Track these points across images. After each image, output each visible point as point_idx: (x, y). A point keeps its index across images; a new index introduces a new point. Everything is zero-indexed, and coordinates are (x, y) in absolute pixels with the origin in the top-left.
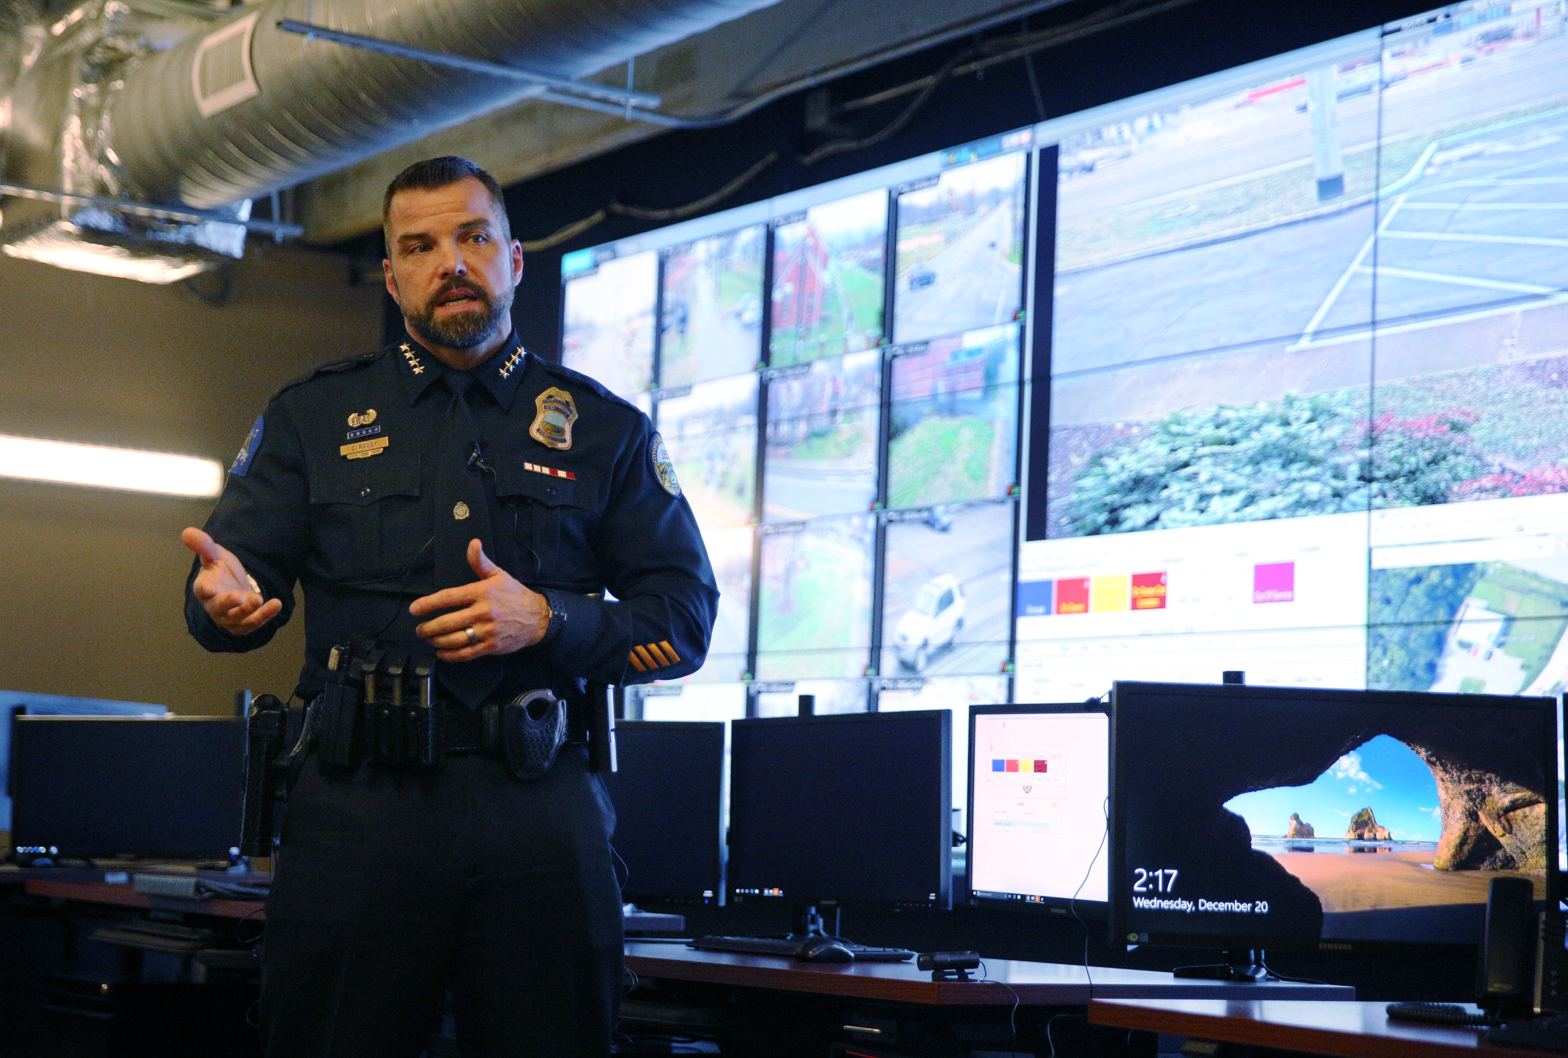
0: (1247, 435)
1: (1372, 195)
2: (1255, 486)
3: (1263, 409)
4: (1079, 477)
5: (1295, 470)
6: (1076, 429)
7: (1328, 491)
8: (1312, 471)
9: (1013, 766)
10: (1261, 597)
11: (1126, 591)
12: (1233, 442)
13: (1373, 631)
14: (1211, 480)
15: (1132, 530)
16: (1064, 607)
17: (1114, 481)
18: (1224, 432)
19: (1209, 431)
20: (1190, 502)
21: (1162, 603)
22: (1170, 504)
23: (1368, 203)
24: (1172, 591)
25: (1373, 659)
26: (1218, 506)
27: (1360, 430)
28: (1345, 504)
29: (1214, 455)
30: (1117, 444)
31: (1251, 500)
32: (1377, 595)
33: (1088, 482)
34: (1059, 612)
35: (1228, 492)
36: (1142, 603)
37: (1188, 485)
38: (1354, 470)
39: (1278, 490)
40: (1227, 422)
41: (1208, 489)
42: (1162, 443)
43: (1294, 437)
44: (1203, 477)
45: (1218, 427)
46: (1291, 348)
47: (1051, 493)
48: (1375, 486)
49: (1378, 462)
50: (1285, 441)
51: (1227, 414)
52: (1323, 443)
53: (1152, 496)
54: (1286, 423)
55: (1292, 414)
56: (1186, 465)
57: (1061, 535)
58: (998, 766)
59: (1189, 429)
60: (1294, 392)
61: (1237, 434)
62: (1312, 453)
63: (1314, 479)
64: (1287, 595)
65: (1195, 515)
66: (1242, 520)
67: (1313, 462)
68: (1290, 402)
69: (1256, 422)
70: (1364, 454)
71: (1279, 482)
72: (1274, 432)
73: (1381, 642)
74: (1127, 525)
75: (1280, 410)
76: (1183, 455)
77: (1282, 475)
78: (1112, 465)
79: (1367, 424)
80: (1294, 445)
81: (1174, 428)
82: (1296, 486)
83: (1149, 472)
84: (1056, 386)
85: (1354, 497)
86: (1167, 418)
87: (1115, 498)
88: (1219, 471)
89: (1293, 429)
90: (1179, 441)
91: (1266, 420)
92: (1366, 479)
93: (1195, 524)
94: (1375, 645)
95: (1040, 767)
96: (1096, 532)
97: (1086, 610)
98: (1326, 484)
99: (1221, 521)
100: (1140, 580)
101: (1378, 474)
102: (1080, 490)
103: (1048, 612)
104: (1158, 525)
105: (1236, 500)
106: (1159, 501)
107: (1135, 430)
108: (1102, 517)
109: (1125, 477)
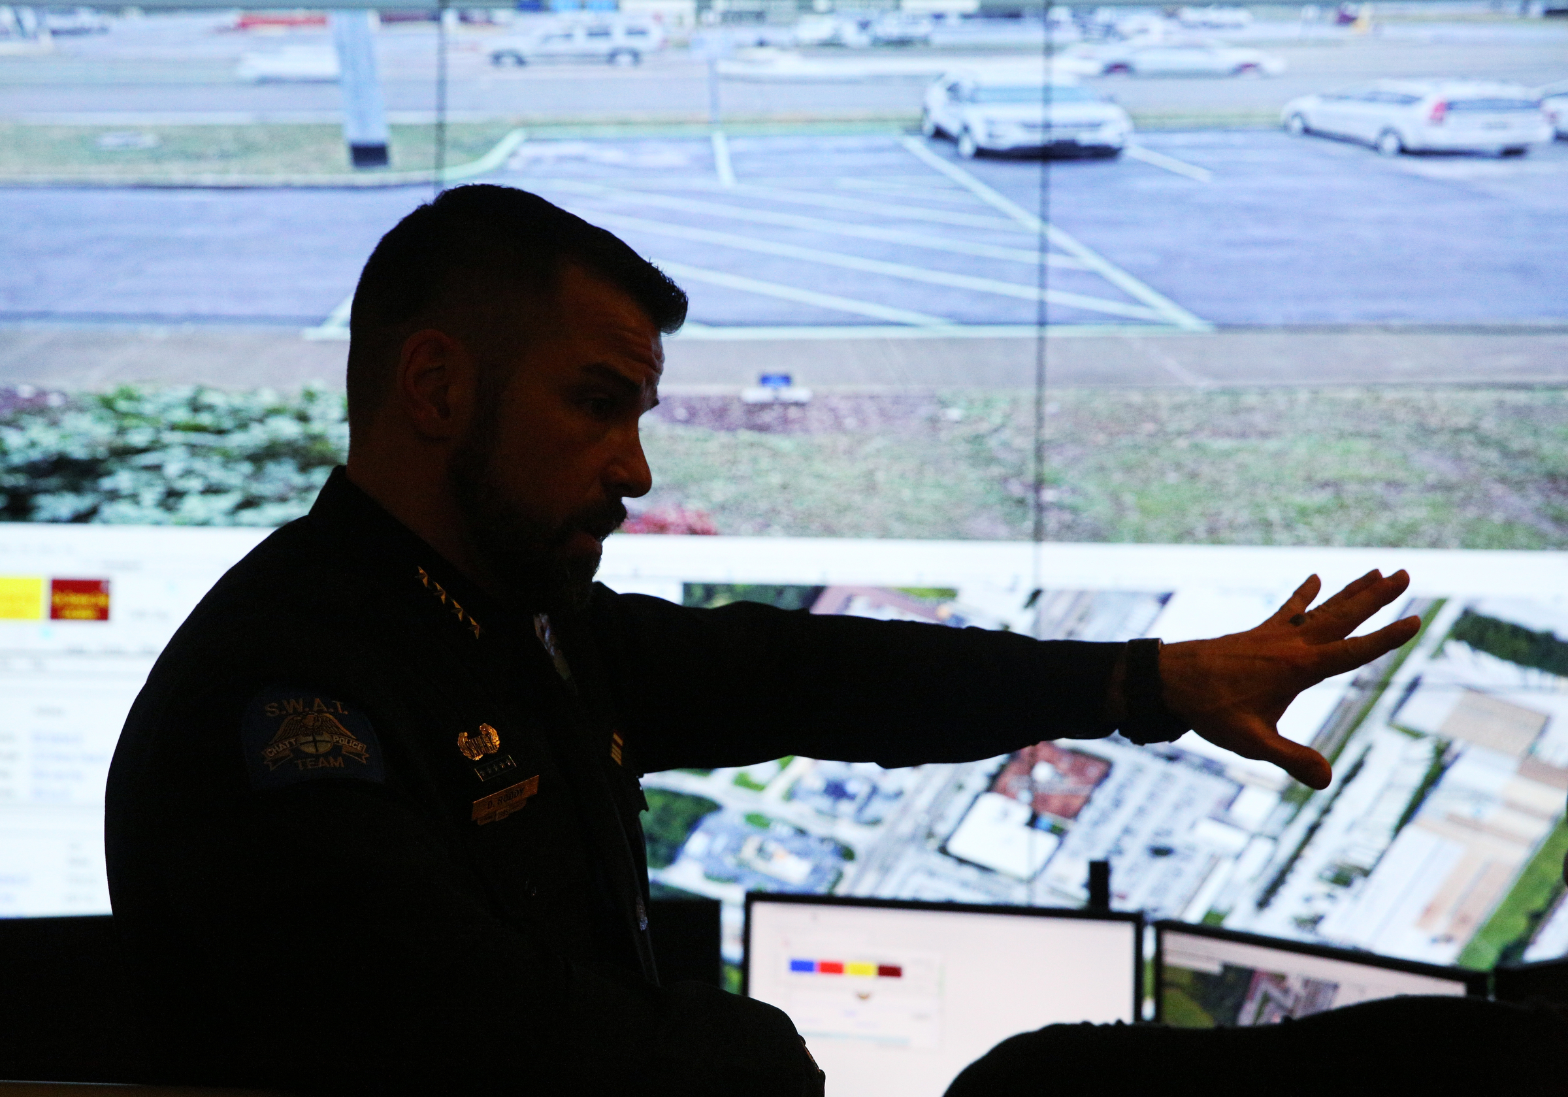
0: (243, 426)
1: (432, 176)
2: (257, 488)
3: (268, 398)
5: (320, 475)
11: (43, 598)
12: (220, 432)
14: (188, 473)
15: (54, 521)
17: (16, 459)
18: (205, 419)
19: (181, 415)
20: (150, 496)
21: (103, 614)
22: (114, 495)
24: (118, 602)
26: (194, 505)
29: (189, 444)
30: (23, 412)
31: (247, 504)
35: (212, 490)
36: (68, 612)
37: (145, 476)
39: (292, 494)
40: (210, 408)
41: (180, 485)
42: (101, 419)
43: (315, 438)
44: (173, 468)
45: (195, 410)
46: (312, 333)
50: (301, 443)
51: (209, 398)
53: (86, 484)
54: (303, 418)
55: (314, 410)
56: (142, 452)
59: (148, 408)
60: (317, 385)
61: (227, 423)
65: (159, 514)
66: (236, 525)
68: (310, 396)
69: (258, 412)
71: (293, 488)
72: (287, 429)
74: (44, 514)
75: (296, 402)
76: (138, 438)
77: (297, 480)
78: (16, 438)
80: (318, 446)
81: (123, 405)
83: (78, 452)
86: (109, 390)
87: (20, 480)
88: (199, 465)
89: (316, 427)
90: (127, 422)
91: (274, 412)
93: (158, 523)
99: (204, 523)
100: (60, 586)
104: (96, 518)
105: (226, 502)
106: (95, 490)
107: (54, 401)
109: (35, 455)
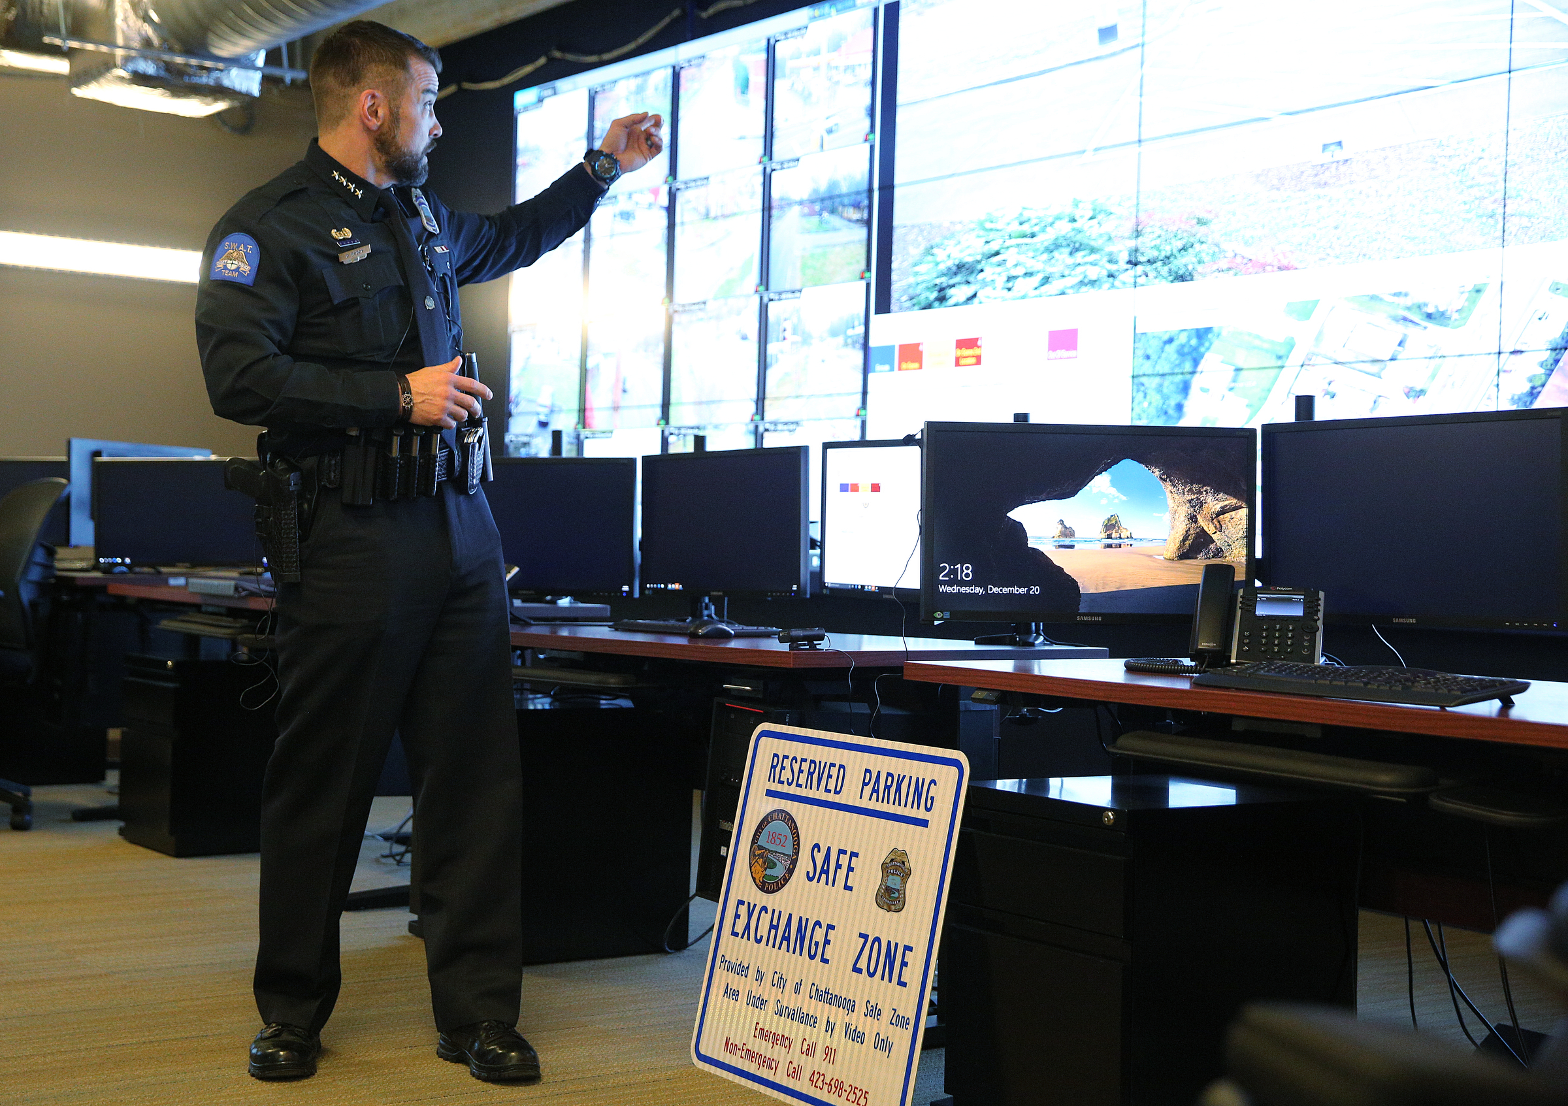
0: (1044, 229)
1: (1140, 41)
2: (1049, 270)
3: (1056, 209)
4: (915, 265)
5: (1079, 256)
6: (913, 227)
7: (1105, 273)
8: (1093, 257)
9: (855, 488)
10: (1053, 354)
11: (953, 352)
12: (1033, 236)
13: (1136, 380)
14: (1016, 265)
15: (956, 305)
16: (904, 365)
17: (942, 267)
18: (1026, 228)
19: (1015, 228)
20: (1000, 282)
21: (978, 362)
22: (985, 284)
23: (1138, 45)
24: (984, 351)
25: (1136, 401)
26: (1021, 285)
27: (1129, 226)
28: (1117, 283)
29: (1018, 245)
30: (945, 238)
31: (1046, 280)
32: (1140, 353)
33: (921, 268)
34: (900, 369)
35: (1028, 274)
36: (962, 362)
37: (998, 269)
38: (1124, 257)
39: (1066, 273)
40: (1028, 220)
41: (1014, 273)
42: (979, 237)
43: (1079, 231)
44: (1009, 264)
45: (1021, 224)
46: (1077, 161)
47: (894, 277)
48: (1139, 268)
49: (1142, 250)
50: (1072, 234)
51: (1026, 215)
52: (1101, 235)
53: (971, 279)
54: (1073, 220)
55: (1078, 213)
56: (997, 253)
57: (901, 309)
58: (844, 488)
59: (998, 226)
60: (1079, 196)
61: (1036, 229)
62: (1093, 243)
63: (1094, 264)
64: (1072, 353)
65: (1004, 292)
66: (1040, 296)
67: (1093, 250)
68: (1076, 203)
69: (1050, 220)
70: (1132, 244)
71: (1067, 266)
72: (1064, 227)
73: (1142, 388)
74: (951, 302)
75: (1069, 210)
76: (994, 247)
77: (1070, 261)
78: (940, 254)
79: (1134, 220)
80: (1079, 237)
81: (988, 225)
82: (1080, 269)
83: (969, 259)
84: (898, 193)
85: (1122, 277)
86: (983, 217)
87: (944, 281)
88: (1022, 258)
89: (1078, 225)
90: (991, 236)
91: (1058, 218)
92: (1134, 263)
93: (1004, 299)
94: (1138, 391)
95: (875, 488)
96: (929, 306)
97: (921, 368)
98: (1102, 267)
99: (1023, 297)
100: (962, 344)
101: (1142, 259)
102: (916, 274)
103: (892, 369)
104: (975, 300)
105: (1036, 279)
106: (976, 282)
107: (958, 227)
108: (935, 295)
109: (950, 263)
